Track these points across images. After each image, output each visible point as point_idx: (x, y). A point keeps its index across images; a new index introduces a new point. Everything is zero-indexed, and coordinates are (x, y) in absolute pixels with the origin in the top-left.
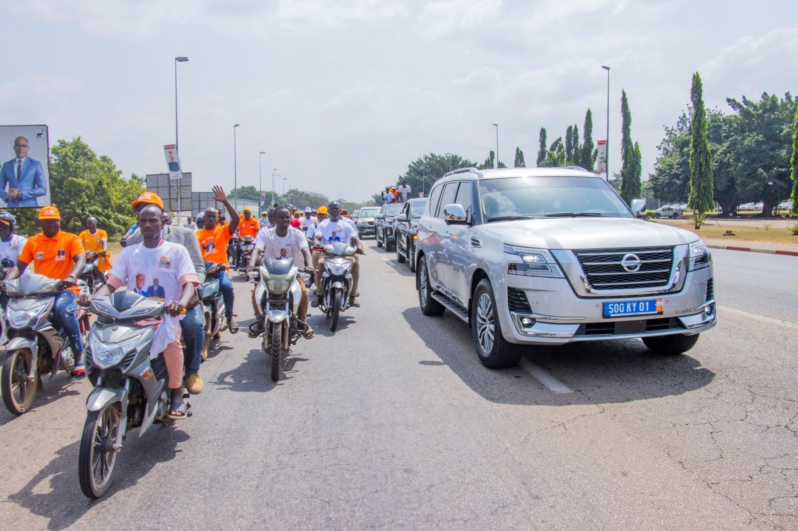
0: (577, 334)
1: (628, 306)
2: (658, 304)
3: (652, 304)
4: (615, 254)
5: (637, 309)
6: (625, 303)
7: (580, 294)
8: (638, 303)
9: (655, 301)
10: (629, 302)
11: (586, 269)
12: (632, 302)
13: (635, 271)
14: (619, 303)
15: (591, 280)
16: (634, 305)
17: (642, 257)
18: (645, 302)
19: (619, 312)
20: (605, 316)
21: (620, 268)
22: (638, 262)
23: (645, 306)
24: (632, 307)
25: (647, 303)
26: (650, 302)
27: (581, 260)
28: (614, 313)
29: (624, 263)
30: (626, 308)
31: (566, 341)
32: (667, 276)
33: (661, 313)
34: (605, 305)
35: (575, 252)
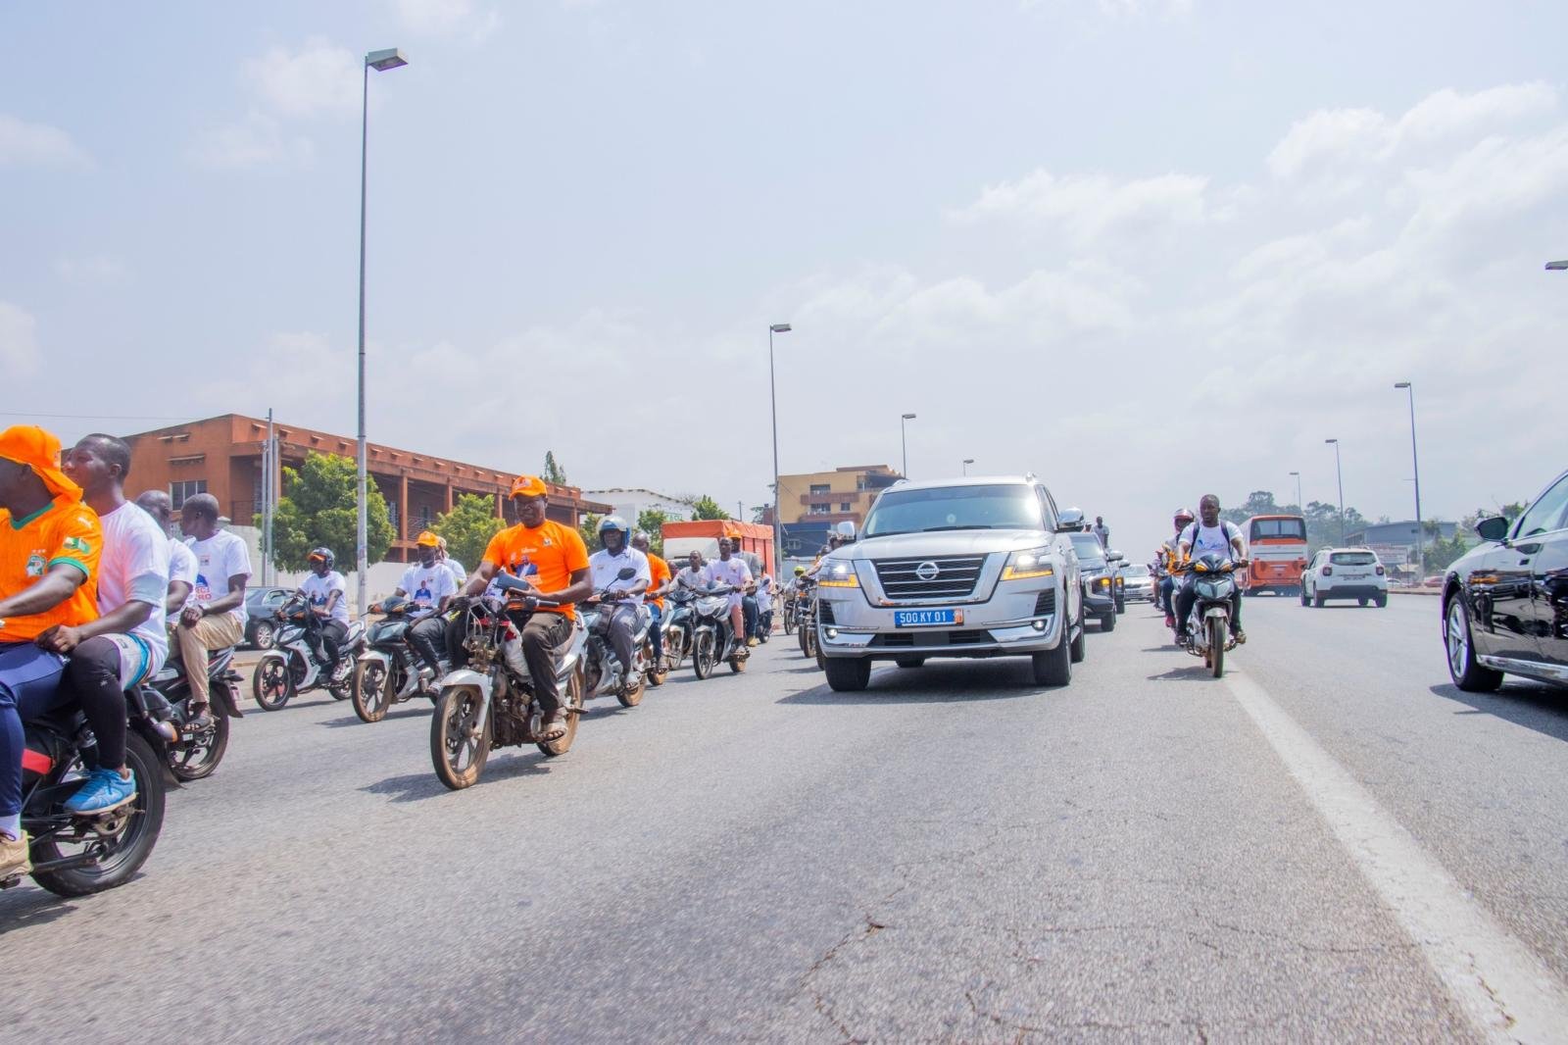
0: (872, 644)
1: (922, 616)
2: (957, 614)
3: (950, 615)
4: (911, 563)
5: (933, 620)
6: (919, 613)
7: (875, 601)
8: (933, 612)
9: (952, 611)
10: (923, 612)
11: (882, 578)
12: (926, 612)
13: (931, 580)
14: (912, 613)
15: (887, 589)
16: (929, 615)
17: (940, 565)
18: (941, 611)
19: (912, 622)
20: (898, 626)
21: (915, 577)
22: (937, 570)
23: (941, 615)
24: (926, 617)
25: (944, 613)
26: (946, 611)
27: (879, 569)
28: (906, 622)
29: (919, 572)
30: (919, 617)
31: (860, 650)
32: (972, 585)
33: (961, 624)
34: (897, 614)
35: (875, 561)
